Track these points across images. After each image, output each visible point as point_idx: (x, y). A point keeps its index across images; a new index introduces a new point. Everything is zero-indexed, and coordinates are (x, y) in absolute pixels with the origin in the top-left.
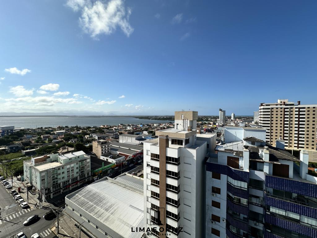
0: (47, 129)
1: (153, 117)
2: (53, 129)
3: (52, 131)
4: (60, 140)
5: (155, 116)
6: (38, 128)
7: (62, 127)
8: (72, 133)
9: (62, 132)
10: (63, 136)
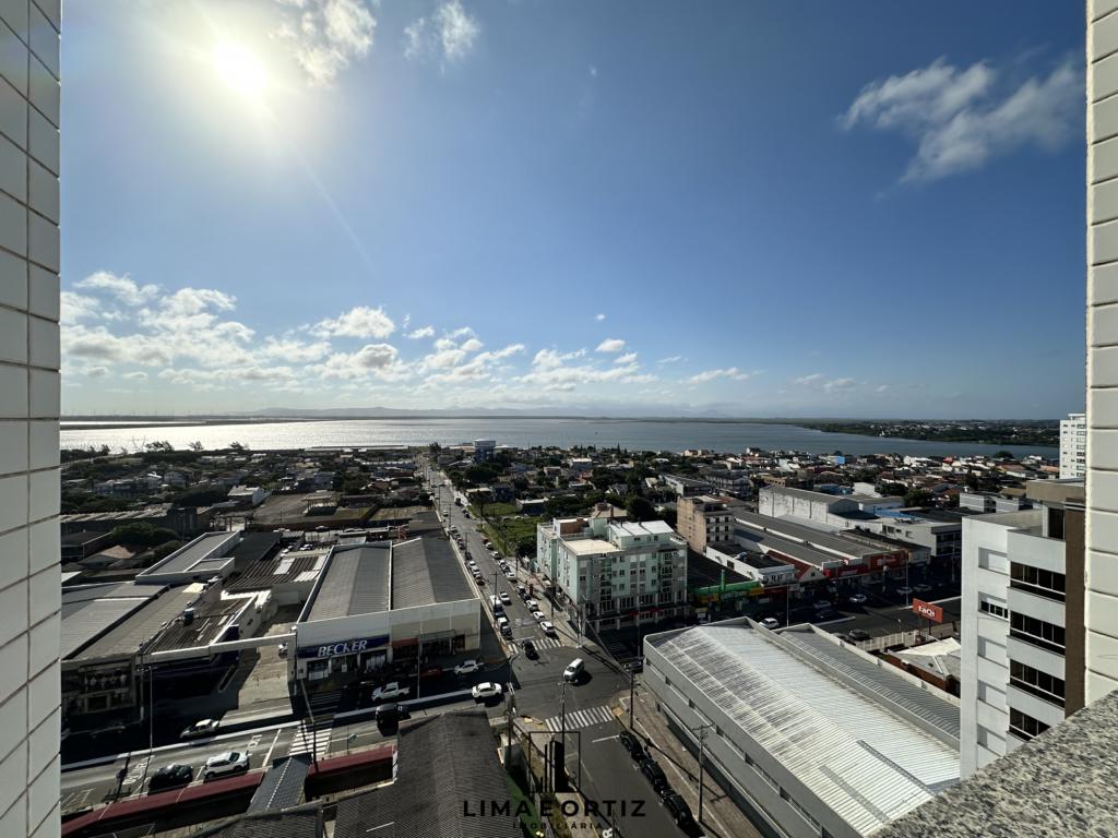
0: (551, 453)
1: (892, 424)
2: (563, 452)
3: (562, 457)
4: (584, 483)
5: (906, 422)
6: (533, 448)
7: (581, 450)
8: (608, 466)
9: (585, 463)
10: (591, 475)
